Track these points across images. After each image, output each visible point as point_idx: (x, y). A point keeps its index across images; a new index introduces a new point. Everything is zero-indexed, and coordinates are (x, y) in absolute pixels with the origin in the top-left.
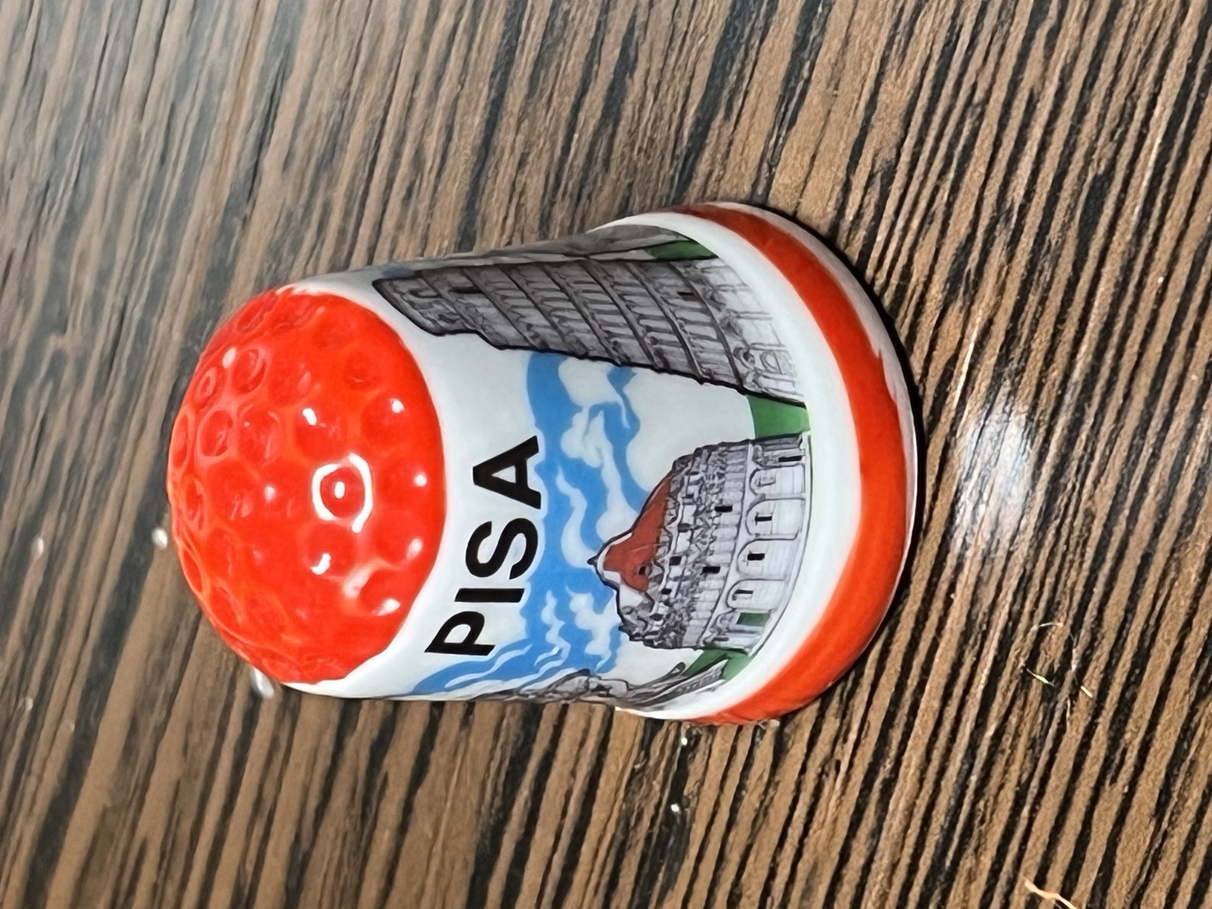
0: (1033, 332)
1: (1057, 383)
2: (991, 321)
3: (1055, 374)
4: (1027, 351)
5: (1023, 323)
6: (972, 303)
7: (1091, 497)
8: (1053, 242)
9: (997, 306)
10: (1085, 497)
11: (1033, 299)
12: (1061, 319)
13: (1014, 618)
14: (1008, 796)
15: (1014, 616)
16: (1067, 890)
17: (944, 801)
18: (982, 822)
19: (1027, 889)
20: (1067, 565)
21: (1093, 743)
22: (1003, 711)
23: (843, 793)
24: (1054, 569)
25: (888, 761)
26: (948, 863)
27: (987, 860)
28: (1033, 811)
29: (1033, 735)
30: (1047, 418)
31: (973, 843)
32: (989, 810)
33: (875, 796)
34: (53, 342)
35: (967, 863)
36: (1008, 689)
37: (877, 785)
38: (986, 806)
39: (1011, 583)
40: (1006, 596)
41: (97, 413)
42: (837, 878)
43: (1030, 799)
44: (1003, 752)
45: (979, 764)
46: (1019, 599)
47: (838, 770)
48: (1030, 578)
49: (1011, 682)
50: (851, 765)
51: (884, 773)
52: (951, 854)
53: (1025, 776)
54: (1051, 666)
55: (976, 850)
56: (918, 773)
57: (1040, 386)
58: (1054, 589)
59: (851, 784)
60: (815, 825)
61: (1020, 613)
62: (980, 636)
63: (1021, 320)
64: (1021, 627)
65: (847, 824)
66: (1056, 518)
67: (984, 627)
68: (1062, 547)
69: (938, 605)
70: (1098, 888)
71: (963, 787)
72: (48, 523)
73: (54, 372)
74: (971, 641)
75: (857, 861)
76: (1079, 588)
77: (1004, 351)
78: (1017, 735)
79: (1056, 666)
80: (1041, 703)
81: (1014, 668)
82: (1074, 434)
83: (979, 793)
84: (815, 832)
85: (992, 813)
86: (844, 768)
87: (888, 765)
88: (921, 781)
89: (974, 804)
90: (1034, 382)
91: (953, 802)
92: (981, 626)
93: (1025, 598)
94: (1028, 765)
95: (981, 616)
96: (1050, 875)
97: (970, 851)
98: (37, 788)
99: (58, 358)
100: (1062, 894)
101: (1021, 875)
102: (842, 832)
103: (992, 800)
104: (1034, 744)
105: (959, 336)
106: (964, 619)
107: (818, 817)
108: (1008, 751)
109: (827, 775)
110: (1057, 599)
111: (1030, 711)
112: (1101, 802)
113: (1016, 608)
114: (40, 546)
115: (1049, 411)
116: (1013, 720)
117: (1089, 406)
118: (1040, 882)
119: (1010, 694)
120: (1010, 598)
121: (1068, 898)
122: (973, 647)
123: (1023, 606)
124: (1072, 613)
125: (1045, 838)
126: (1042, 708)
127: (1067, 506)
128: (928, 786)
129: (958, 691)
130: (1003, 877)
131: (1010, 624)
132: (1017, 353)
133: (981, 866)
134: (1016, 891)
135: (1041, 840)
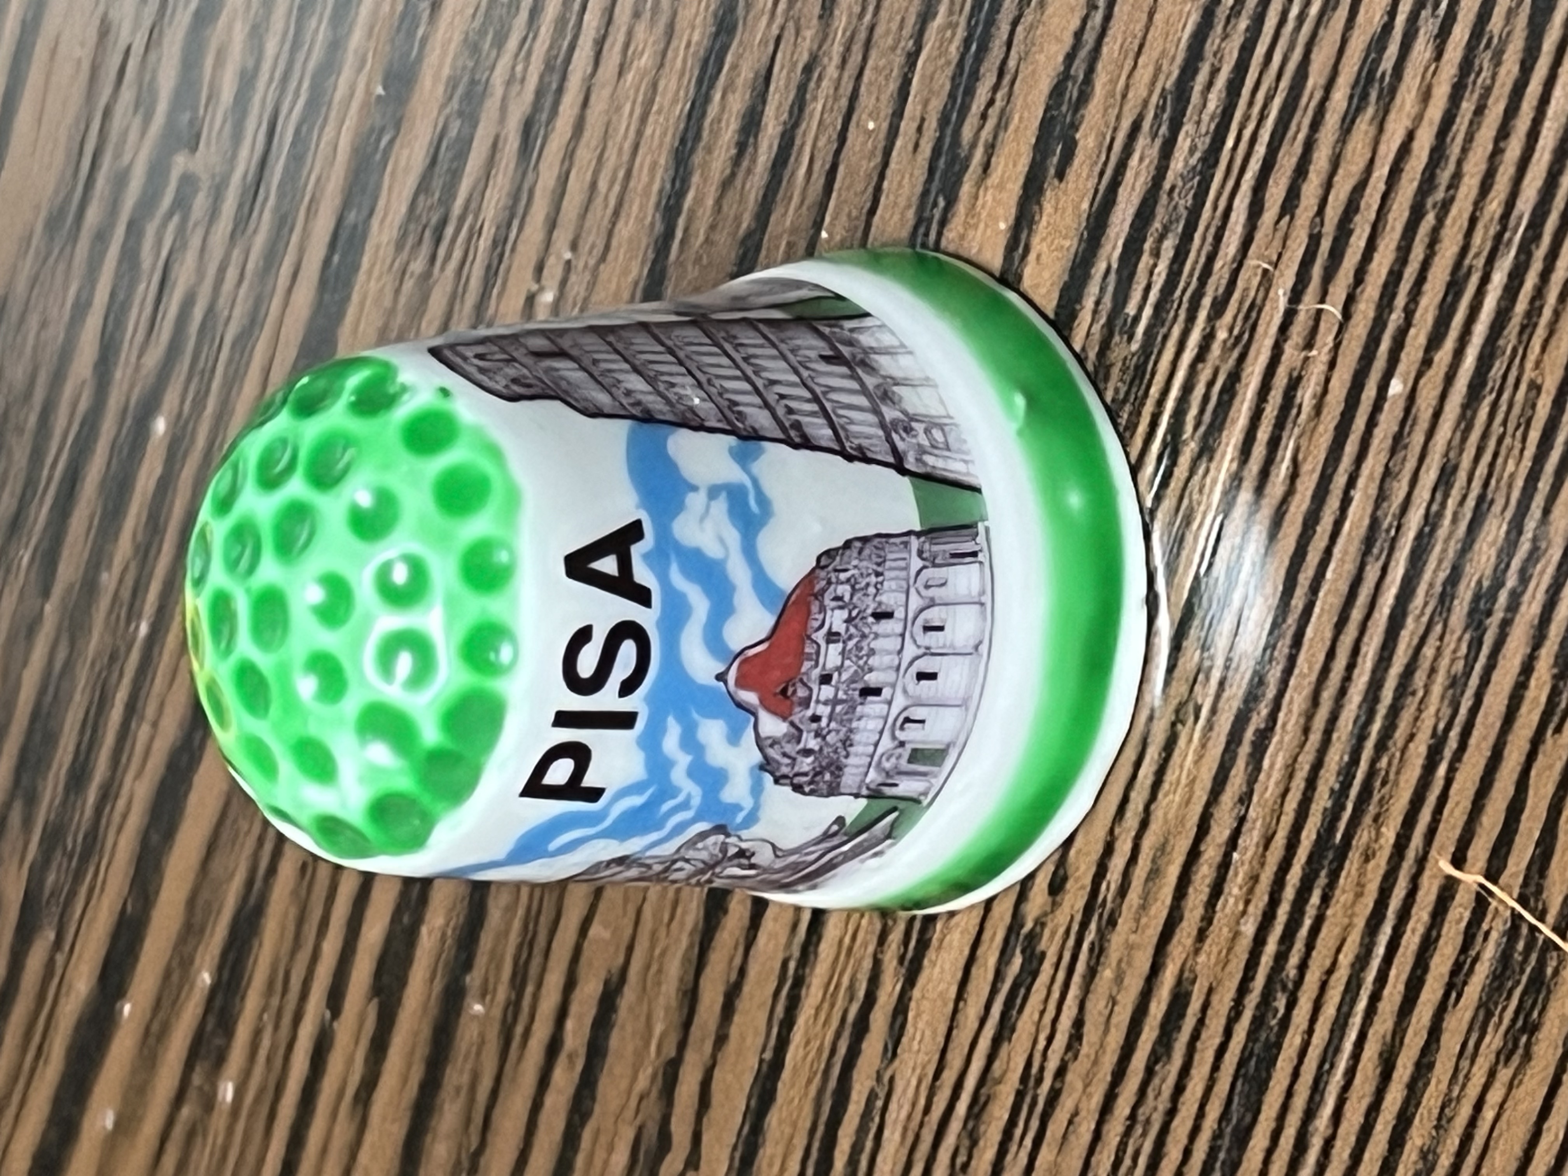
0: (1465, 150)
1: (1497, 216)
2: (1410, 136)
3: (1494, 206)
4: (1457, 177)
5: (1453, 139)
6: (1386, 112)
7: (1538, 364)
8: (1496, 32)
9: (1419, 118)
10: (1529, 365)
11: (1467, 107)
12: (1503, 133)
13: (1431, 521)
14: (1419, 749)
15: (1431, 520)
16: (1493, 870)
17: (1336, 757)
18: (1384, 783)
19: (1440, 870)
20: (1503, 451)
21: (1533, 683)
22: (1415, 641)
23: (1203, 746)
24: (1487, 458)
25: (1263, 705)
26: (1339, 836)
27: (1389, 834)
28: (1452, 770)
29: (1453, 672)
30: (1481, 262)
31: (1372, 809)
32: (1393, 769)
33: (1245, 749)
34: (180, 162)
35: (1363, 837)
36: (1422, 613)
37: (1249, 735)
38: (1390, 764)
39: (1429, 476)
40: (1423, 493)
41: (236, 254)
42: (1194, 855)
43: (1448, 753)
44: (1413, 693)
45: (1382, 710)
46: (1439, 496)
47: (1197, 718)
48: (1456, 468)
49: (1426, 604)
50: (1214, 711)
51: (1257, 721)
52: (1342, 825)
53: (1441, 726)
54: (1479, 582)
55: (1376, 819)
56: (1302, 721)
57: (1473, 221)
58: (1486, 484)
59: (1214, 734)
60: (1166, 786)
61: (1440, 514)
62: (1387, 545)
63: (1451, 135)
64: (1442, 533)
65: (1208, 785)
66: (1491, 392)
67: (1393, 532)
68: (1497, 428)
69: (1333, 503)
70: (1535, 868)
71: (1361, 737)
72: (171, 398)
73: (182, 203)
74: (1375, 551)
75: (1220, 833)
76: (1519, 483)
77: (1427, 174)
78: (1433, 671)
79: (1486, 584)
80: (1465, 631)
81: (1431, 585)
82: (1516, 283)
83: (1381, 747)
84: (1166, 795)
85: (1398, 773)
86: (1204, 713)
87: (1264, 711)
88: (1306, 731)
89: (1374, 762)
90: (1466, 216)
91: (1346, 758)
92: (1388, 531)
93: (1446, 496)
94: (1446, 712)
95: (1389, 518)
96: (1470, 854)
97: (1367, 820)
98: (152, 739)
99: (188, 181)
100: (1487, 877)
101: (1433, 853)
102: (1201, 796)
103: (1398, 755)
104: (1456, 684)
105: (1368, 156)
106: (1366, 522)
107: (1170, 777)
108: (1420, 693)
109: (1184, 724)
110: (1490, 496)
111: (1451, 641)
112: (1540, 757)
113: (1435, 508)
114: (160, 426)
115: (1485, 254)
116: (1428, 652)
117: (1538, 247)
118: (1458, 861)
119: (1425, 619)
120: (1427, 496)
121: (1495, 882)
122: (1377, 559)
123: (1443, 505)
124: (1509, 514)
125: (1466, 804)
126: (1467, 637)
127: (1505, 377)
128: (1315, 737)
129: (1357, 615)
130: (1411, 854)
131: (1427, 529)
132: (1444, 176)
133: (1382, 841)
134: (1427, 874)
135: (1461, 806)
